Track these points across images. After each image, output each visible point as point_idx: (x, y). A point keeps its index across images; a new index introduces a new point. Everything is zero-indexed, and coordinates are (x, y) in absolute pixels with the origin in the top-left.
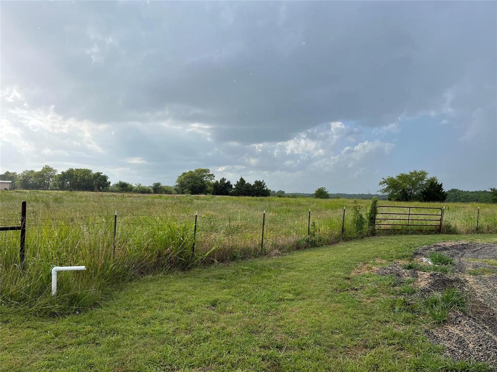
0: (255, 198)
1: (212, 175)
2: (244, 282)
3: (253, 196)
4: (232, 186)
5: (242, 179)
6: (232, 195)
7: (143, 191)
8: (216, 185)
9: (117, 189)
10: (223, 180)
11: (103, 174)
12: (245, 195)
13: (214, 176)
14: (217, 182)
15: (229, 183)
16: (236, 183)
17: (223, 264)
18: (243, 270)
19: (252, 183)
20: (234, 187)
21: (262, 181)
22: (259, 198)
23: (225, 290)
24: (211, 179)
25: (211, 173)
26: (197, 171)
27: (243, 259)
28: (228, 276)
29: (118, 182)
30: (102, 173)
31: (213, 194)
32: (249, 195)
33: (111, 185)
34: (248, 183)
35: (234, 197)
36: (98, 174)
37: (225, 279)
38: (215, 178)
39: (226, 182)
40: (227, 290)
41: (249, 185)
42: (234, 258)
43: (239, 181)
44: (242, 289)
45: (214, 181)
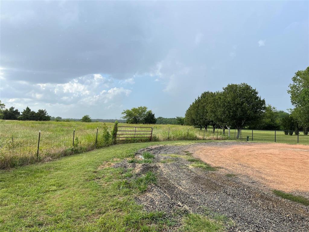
0: (38, 122)
1: (3, 105)
2: (19, 182)
3: (37, 120)
4: (19, 113)
5: (28, 108)
6: (19, 119)
8: (6, 112)
10: (12, 108)
12: (31, 120)
13: (5, 106)
14: (7, 110)
15: (17, 110)
16: (23, 111)
18: (21, 174)
19: (36, 111)
20: (21, 114)
21: (44, 110)
22: (41, 122)
24: (2, 108)
25: (2, 103)
27: (21, 165)
31: (3, 119)
32: (33, 120)
34: (33, 111)
35: (21, 122)
37: (5, 181)
38: (5, 107)
39: (14, 110)
41: (33, 113)
43: (25, 109)
44: (18, 187)
45: (4, 109)
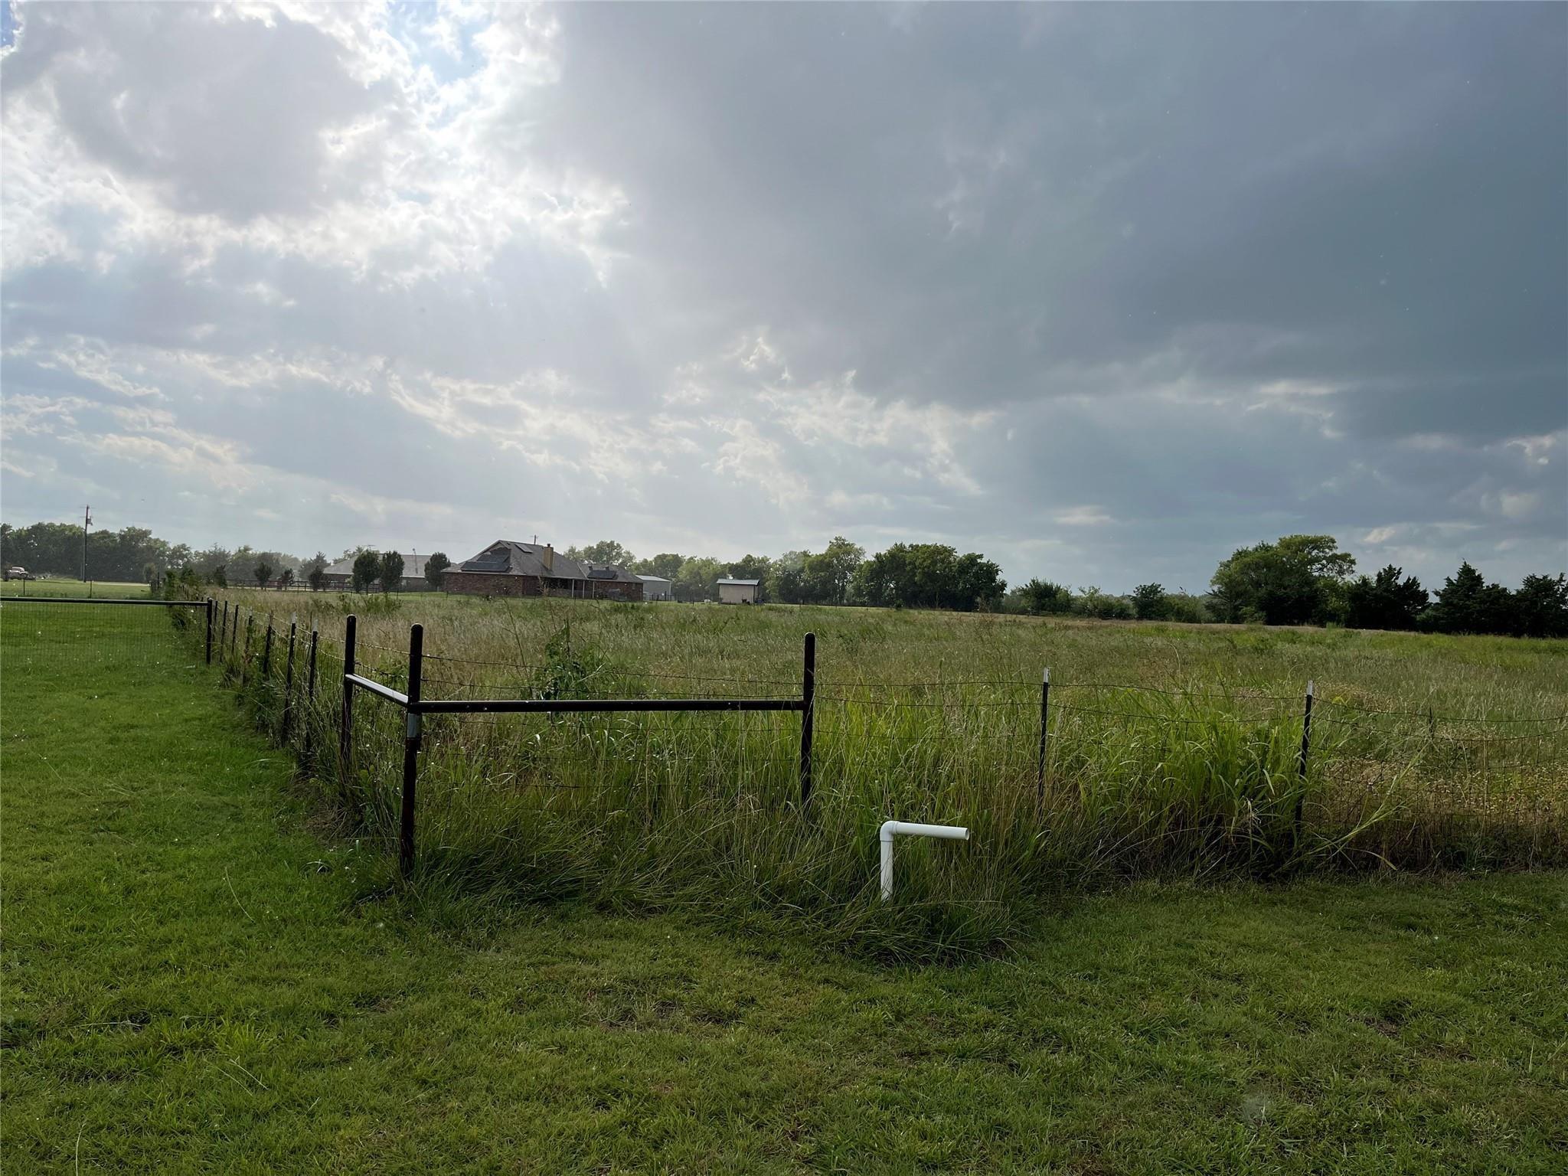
0: (1525, 641)
1: (1345, 557)
3: (1517, 634)
4: (1425, 595)
5: (1467, 572)
6: (1427, 627)
7: (1106, 610)
8: (1360, 593)
9: (1024, 603)
10: (1391, 573)
11: (984, 560)
12: (1480, 629)
13: (1353, 562)
14: (1365, 582)
15: (1412, 584)
16: (1442, 586)
17: (1415, 877)
19: (1514, 585)
20: (1433, 599)
21: (1556, 578)
22: (1543, 643)
23: (1430, 972)
24: (1341, 572)
25: (1338, 552)
26: (1286, 544)
28: (1440, 922)
29: (1029, 582)
30: (981, 556)
31: (1352, 623)
32: (1499, 629)
33: (1007, 591)
34: (1495, 586)
35: (1440, 640)
36: (972, 559)
38: (1354, 567)
39: (1401, 581)
40: (1439, 971)
41: (1497, 594)
42: (1457, 861)
43: (1454, 577)
45: (1351, 579)
